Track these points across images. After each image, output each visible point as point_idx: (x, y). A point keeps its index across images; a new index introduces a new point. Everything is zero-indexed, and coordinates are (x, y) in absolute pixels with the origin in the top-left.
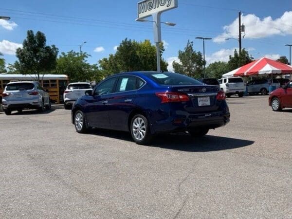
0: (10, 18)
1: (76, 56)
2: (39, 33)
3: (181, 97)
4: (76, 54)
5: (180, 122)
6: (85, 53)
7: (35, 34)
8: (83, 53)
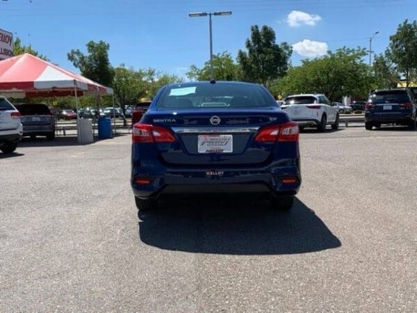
0: (231, 13)
1: (351, 54)
2: (265, 28)
3: (156, 134)
4: (351, 51)
5: (147, 182)
6: (365, 49)
7: (260, 29)
8: (362, 48)
